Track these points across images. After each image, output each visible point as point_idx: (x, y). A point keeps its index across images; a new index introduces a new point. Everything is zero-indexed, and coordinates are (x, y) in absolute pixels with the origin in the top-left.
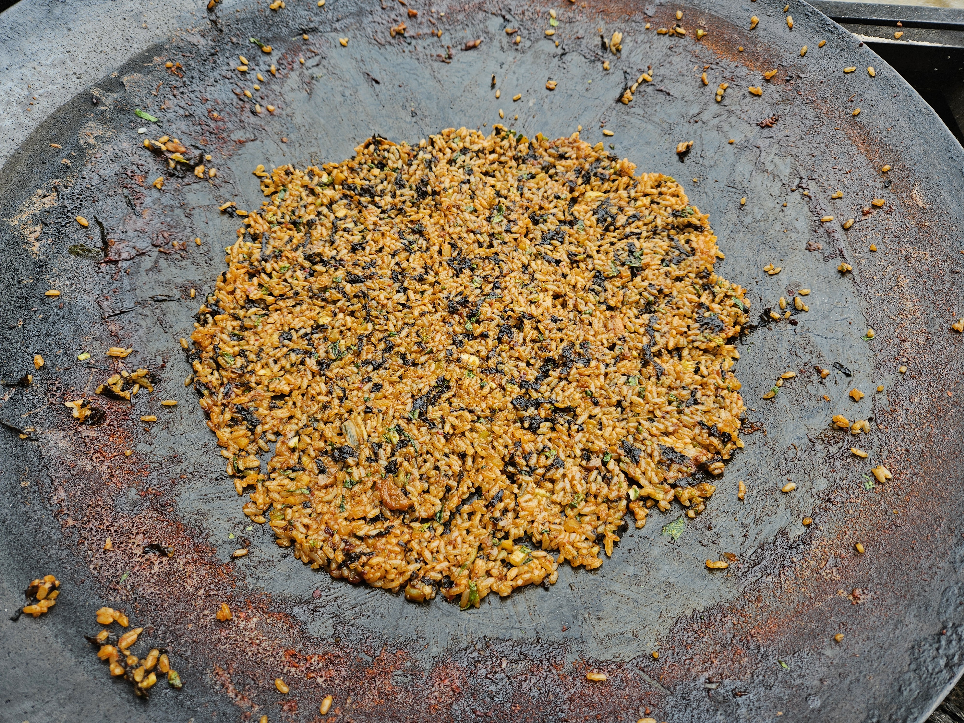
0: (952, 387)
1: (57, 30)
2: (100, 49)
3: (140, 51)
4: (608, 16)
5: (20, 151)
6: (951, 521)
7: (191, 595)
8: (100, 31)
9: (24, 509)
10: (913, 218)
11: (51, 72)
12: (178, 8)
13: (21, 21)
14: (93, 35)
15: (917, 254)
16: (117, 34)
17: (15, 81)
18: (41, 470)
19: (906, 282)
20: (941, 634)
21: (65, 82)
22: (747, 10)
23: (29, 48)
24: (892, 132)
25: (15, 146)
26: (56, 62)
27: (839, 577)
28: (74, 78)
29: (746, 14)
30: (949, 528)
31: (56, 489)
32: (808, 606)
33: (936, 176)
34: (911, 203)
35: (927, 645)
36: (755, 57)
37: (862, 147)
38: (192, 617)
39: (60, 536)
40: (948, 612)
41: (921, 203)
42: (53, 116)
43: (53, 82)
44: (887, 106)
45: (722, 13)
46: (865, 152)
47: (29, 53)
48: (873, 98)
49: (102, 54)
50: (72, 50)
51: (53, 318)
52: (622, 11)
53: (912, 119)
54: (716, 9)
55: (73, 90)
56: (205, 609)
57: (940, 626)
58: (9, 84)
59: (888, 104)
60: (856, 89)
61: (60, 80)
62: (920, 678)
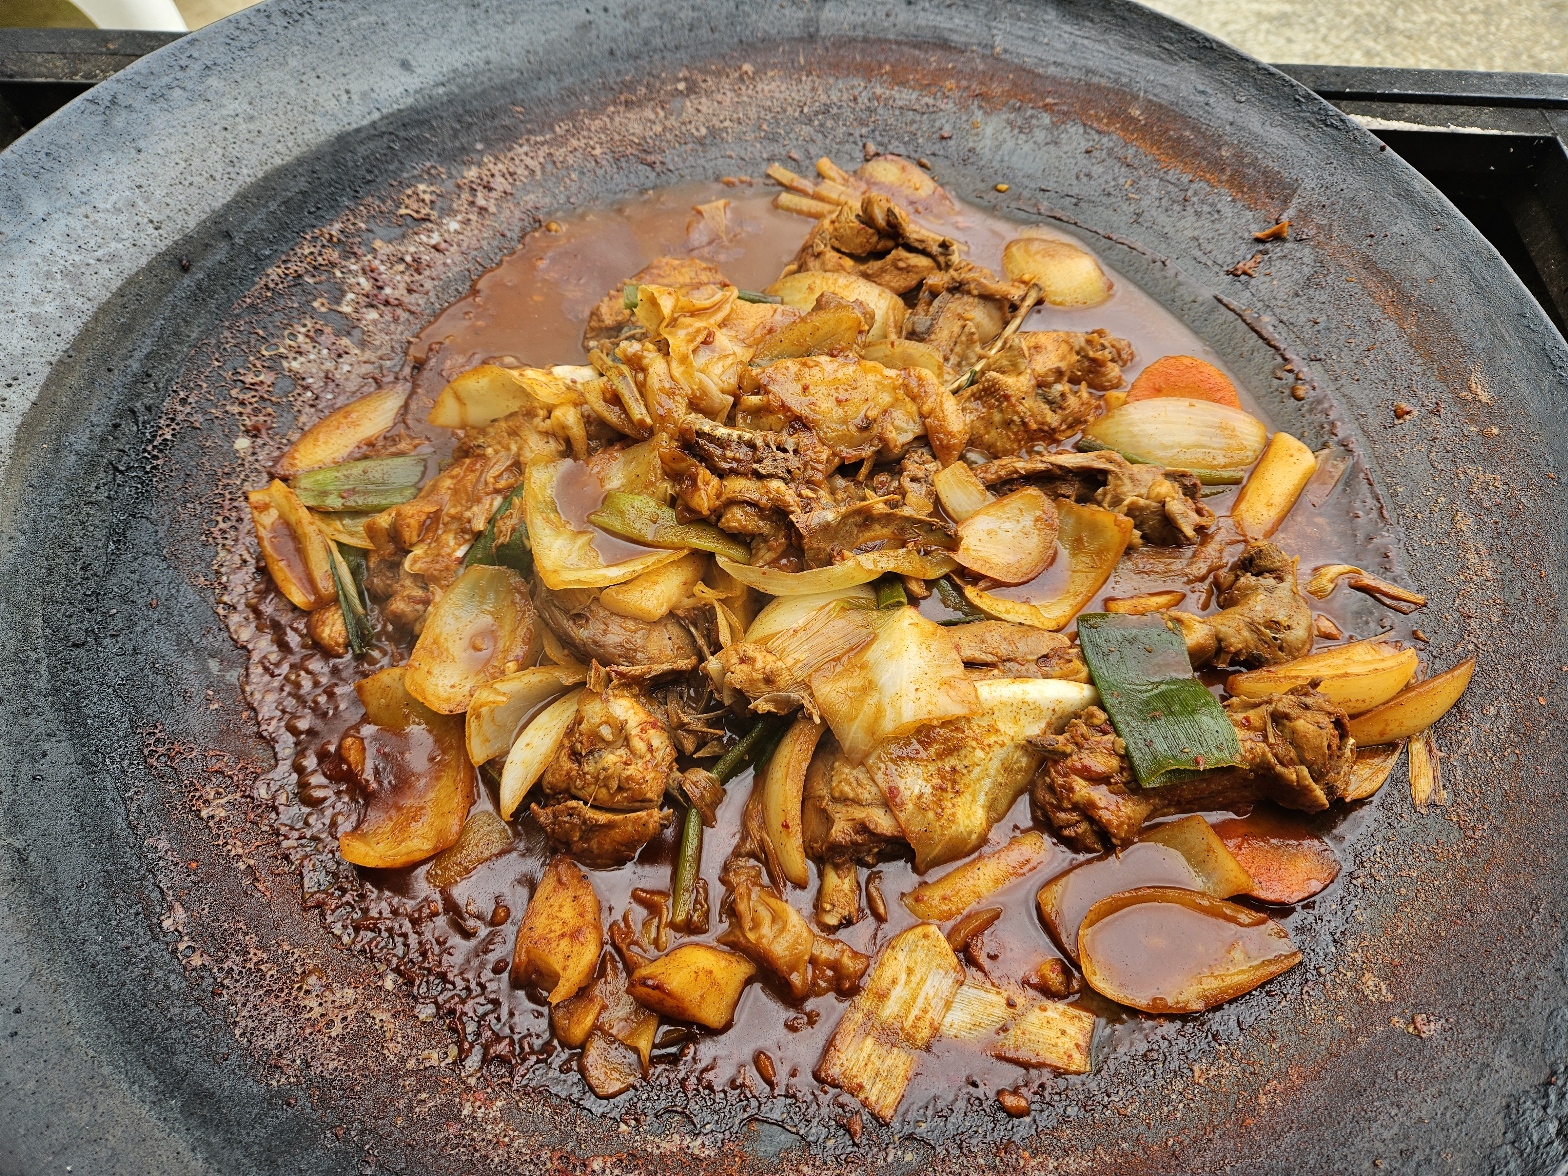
0: (1545, 690)
1: (120, 154)
2: (190, 179)
3: (253, 179)
4: (988, 101)
5: (71, 353)
6: (1554, 903)
7: (395, 1069)
8: (187, 151)
9: (124, 943)
10: (1473, 421)
11: (113, 221)
12: (310, 108)
13: (63, 141)
14: (177, 158)
15: (1482, 478)
16: (214, 155)
17: (58, 238)
18: (144, 878)
19: (1466, 523)
20: (1548, 1083)
21: (136, 235)
22: (1203, 92)
23: (76, 184)
24: (1436, 285)
25: (63, 346)
26: (120, 205)
27: (1390, 997)
28: (150, 229)
29: (1201, 99)
30: (1552, 916)
31: (171, 908)
32: (1348, 1045)
33: (1506, 355)
34: (1470, 397)
35: (1529, 1103)
36: (1218, 166)
37: (1390, 309)
38: (402, 1104)
39: (184, 984)
40: (1557, 1048)
41: (1484, 398)
42: (121, 293)
43: (117, 238)
44: (1426, 244)
45: (1166, 98)
46: (1394, 317)
47: (76, 192)
48: (1405, 233)
49: (193, 188)
50: (144, 182)
51: (142, 625)
52: (1009, 94)
53: (1465, 265)
54: (1156, 91)
55: (149, 248)
56: (419, 1091)
57: (1547, 1071)
58: (49, 245)
59: (1427, 241)
60: (1377, 218)
61: (127, 233)
62: (1522, 1153)
